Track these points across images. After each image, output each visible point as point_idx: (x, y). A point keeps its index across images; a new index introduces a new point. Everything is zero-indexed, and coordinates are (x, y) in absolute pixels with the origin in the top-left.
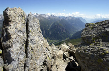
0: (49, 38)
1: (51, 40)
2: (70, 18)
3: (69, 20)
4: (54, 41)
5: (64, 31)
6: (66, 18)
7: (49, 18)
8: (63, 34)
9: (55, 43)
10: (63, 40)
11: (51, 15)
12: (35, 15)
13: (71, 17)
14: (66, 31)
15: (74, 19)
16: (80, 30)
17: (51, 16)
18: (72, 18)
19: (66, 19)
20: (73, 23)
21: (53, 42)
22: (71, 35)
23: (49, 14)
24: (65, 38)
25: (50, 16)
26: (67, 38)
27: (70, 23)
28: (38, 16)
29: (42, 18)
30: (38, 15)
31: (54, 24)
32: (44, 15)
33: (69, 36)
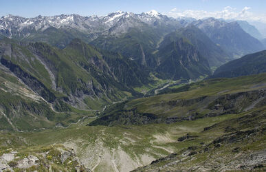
0: (156, 74)
1: (161, 80)
2: (212, 24)
3: (208, 28)
4: (168, 81)
5: (195, 57)
6: (201, 22)
7: (156, 23)
8: (191, 65)
9: (170, 86)
10: (190, 82)
11: (161, 16)
12: (119, 15)
13: (213, 19)
14: (199, 57)
15: (223, 25)
16: (237, 57)
17: (159, 18)
18: (217, 22)
19: (200, 27)
20: (219, 38)
21: (166, 84)
22: (213, 69)
23: (155, 13)
24: (197, 77)
25: (156, 19)
26: (201, 77)
27: (210, 35)
28: (128, 19)
29: (137, 24)
30: (128, 16)
31: (167, 38)
32: (141, 15)
33: (209, 72)
